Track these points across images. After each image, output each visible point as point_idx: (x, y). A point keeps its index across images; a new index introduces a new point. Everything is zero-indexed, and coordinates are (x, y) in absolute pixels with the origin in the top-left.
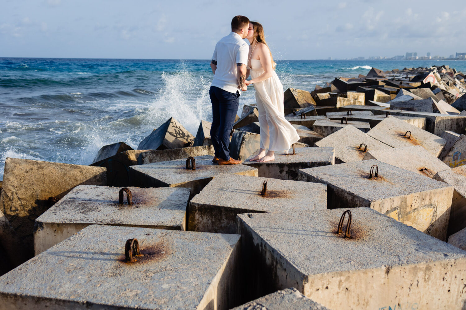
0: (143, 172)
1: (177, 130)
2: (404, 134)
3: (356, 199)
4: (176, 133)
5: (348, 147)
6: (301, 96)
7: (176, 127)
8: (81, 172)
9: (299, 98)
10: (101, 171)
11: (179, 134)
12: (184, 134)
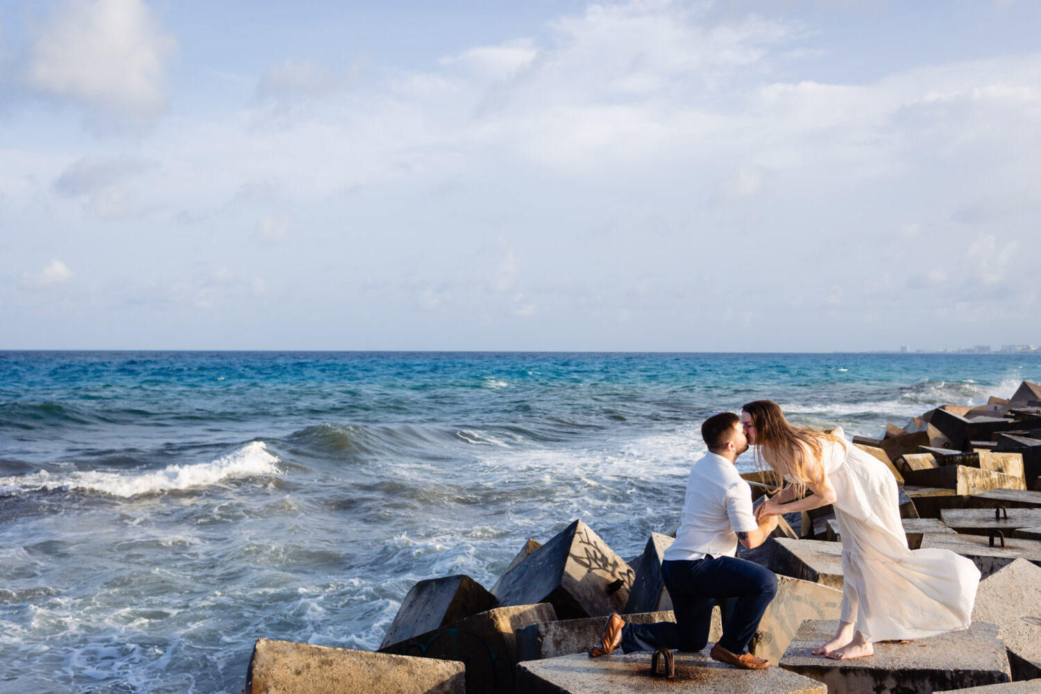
0: (555, 682)
1: (591, 549)
4: (588, 558)
5: (1027, 617)
7: (589, 543)
8: (411, 673)
10: (454, 672)
11: (596, 559)
12: (607, 559)
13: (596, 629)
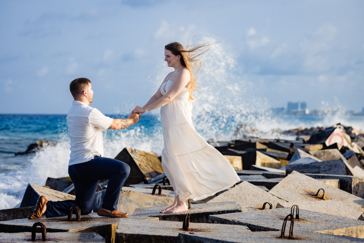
2: (315, 194)
5: (248, 207)
6: (144, 160)
9: (142, 164)
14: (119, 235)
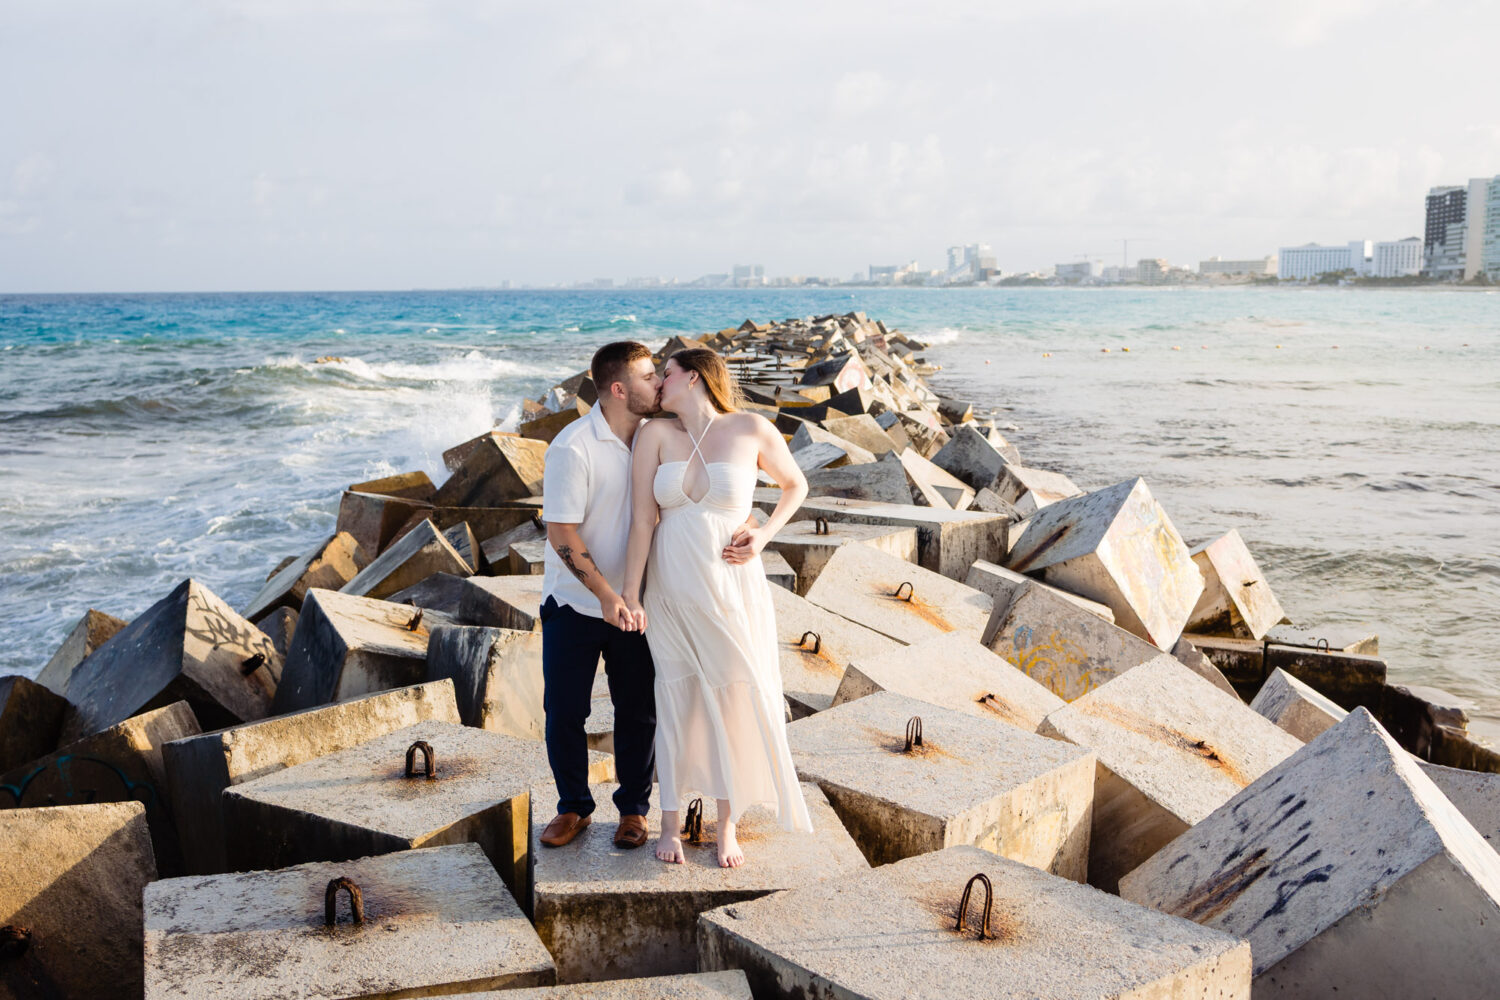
0: (289, 805)
1: (213, 617)
2: (895, 592)
3: (905, 817)
4: (211, 630)
6: (527, 459)
7: (209, 610)
8: (70, 827)
9: (523, 466)
10: (131, 816)
11: (221, 630)
12: (235, 629)
13: (302, 732)
14: (545, 900)
